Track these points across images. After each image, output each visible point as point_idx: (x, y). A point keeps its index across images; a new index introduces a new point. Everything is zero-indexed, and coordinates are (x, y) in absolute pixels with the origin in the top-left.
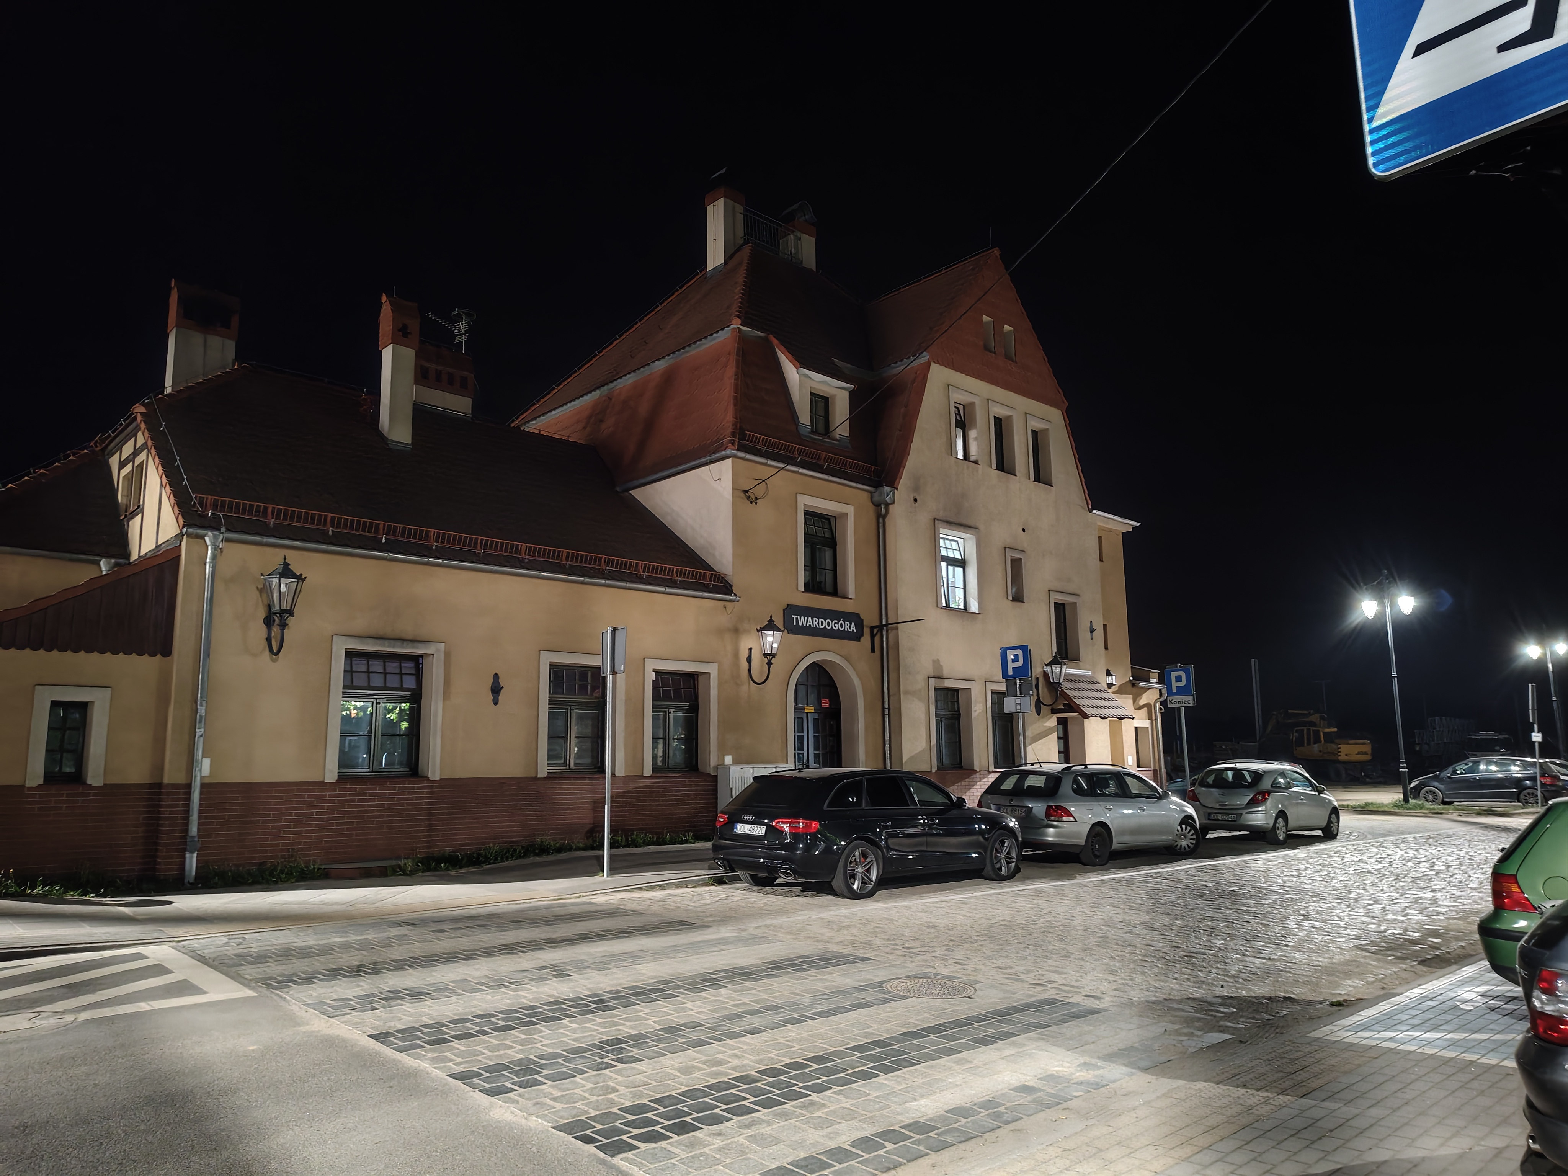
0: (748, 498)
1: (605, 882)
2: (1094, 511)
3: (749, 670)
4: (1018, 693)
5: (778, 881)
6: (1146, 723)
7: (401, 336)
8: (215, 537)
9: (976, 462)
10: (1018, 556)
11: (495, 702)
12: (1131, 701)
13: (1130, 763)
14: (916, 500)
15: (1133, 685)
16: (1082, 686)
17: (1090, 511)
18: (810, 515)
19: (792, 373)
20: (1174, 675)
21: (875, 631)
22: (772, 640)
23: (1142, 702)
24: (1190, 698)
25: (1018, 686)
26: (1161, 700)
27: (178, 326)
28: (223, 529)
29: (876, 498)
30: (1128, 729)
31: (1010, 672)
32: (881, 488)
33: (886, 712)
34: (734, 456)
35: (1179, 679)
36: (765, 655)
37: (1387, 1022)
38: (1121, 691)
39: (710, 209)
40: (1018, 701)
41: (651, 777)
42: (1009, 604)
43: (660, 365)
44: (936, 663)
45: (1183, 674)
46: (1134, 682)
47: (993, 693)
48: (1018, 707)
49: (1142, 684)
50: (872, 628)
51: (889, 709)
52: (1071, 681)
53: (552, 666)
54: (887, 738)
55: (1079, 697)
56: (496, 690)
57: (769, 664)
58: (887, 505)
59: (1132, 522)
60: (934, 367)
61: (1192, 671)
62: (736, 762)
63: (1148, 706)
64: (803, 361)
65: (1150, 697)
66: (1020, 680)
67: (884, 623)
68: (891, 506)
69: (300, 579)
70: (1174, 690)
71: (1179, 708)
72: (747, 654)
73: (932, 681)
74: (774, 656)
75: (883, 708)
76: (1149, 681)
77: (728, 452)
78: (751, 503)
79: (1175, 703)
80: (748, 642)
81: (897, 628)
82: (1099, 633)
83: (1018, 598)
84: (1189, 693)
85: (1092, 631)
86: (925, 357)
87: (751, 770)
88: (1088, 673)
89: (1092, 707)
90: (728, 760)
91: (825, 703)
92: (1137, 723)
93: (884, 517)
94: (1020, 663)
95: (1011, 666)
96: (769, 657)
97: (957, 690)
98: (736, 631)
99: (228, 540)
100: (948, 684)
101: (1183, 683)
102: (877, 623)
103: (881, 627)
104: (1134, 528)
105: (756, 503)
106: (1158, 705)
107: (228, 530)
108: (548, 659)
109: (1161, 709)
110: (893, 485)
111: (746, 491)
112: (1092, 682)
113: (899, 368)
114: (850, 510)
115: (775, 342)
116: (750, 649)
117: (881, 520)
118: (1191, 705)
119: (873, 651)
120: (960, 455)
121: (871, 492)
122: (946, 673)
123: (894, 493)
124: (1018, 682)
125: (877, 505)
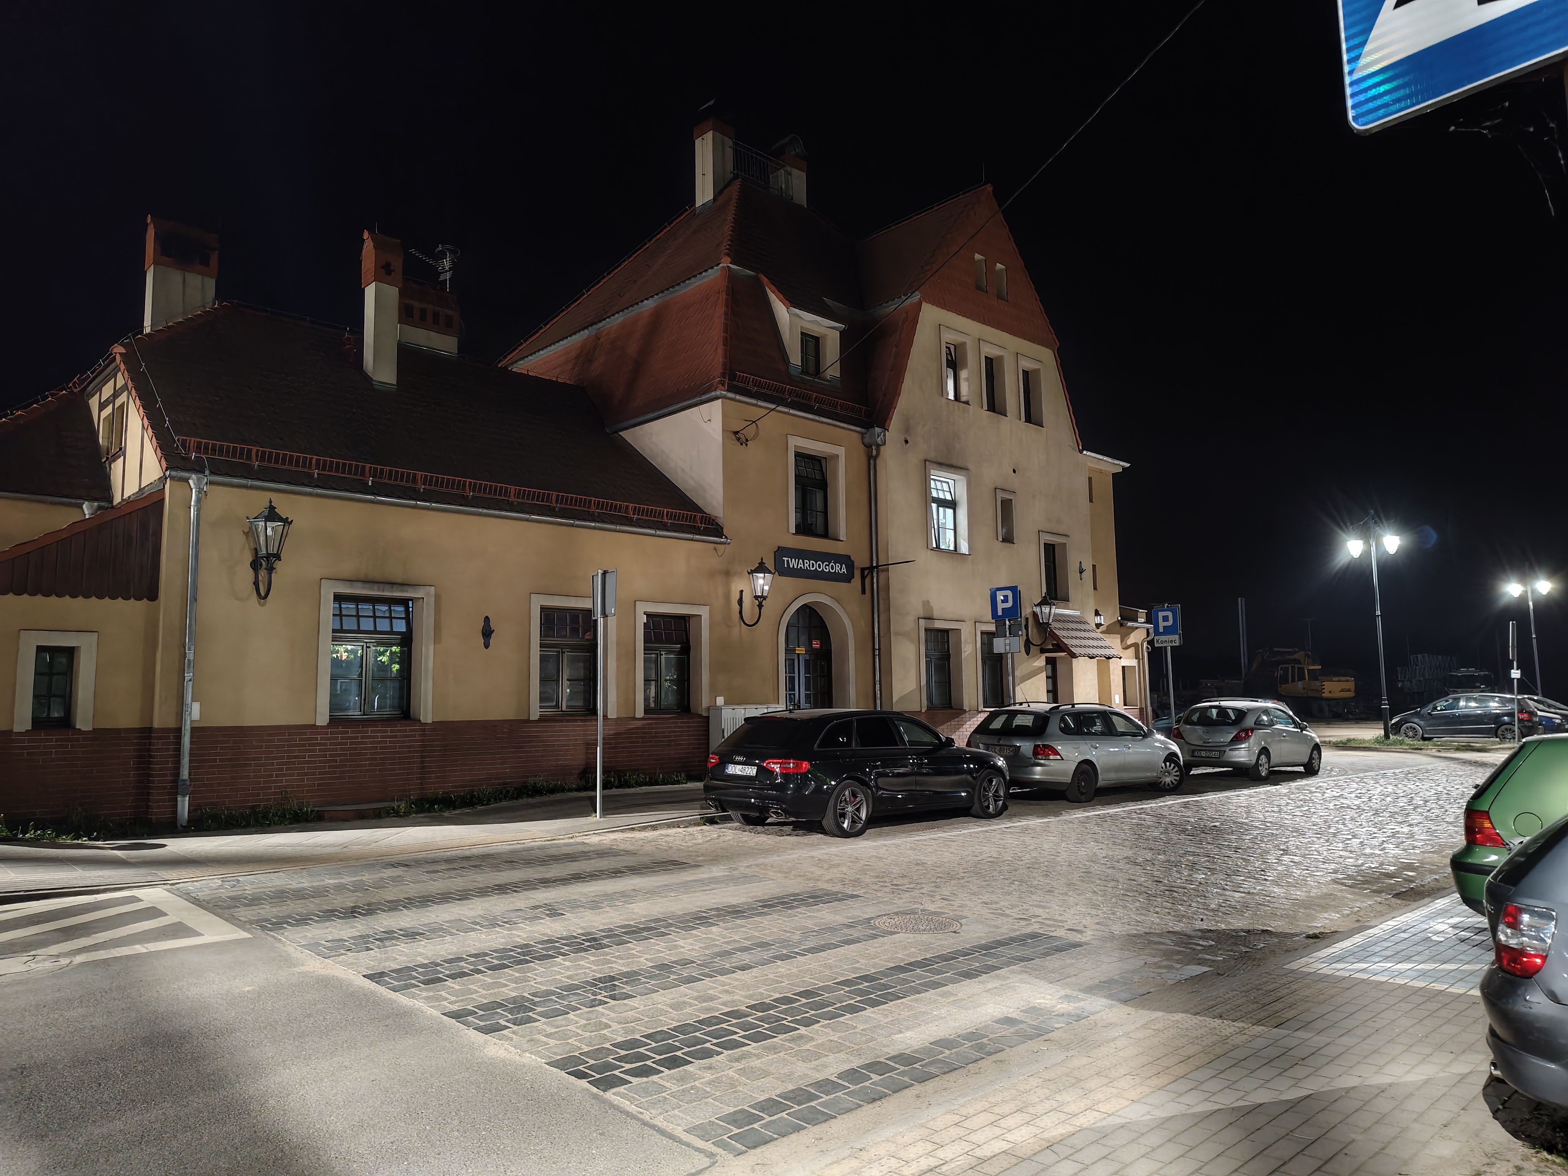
0: (738, 439)
1: (598, 822)
2: (1085, 452)
3: (741, 612)
4: (1008, 633)
5: (769, 820)
6: (1133, 663)
7: (384, 273)
8: (199, 479)
9: (967, 403)
10: (1008, 496)
11: (487, 646)
12: (1119, 641)
13: (1117, 701)
14: (906, 442)
15: (1121, 625)
16: (1071, 625)
17: (1081, 452)
18: (801, 457)
19: (782, 311)
20: (1161, 614)
21: (866, 572)
22: (762, 582)
23: (1129, 642)
24: (1176, 637)
25: (1007, 627)
26: (1148, 639)
27: (156, 263)
28: (207, 472)
29: (867, 440)
30: (1115, 668)
31: (1000, 613)
32: (871, 430)
33: (877, 652)
34: (725, 397)
35: (1165, 619)
36: (756, 597)
37: (1363, 953)
38: (1109, 631)
39: (698, 143)
40: (1007, 641)
41: (643, 719)
42: (999, 545)
43: (649, 304)
44: (926, 604)
45: (1170, 614)
46: (1122, 622)
47: (982, 633)
48: (1008, 648)
49: (1130, 624)
50: (863, 570)
51: (879, 649)
52: (1059, 621)
53: (543, 609)
54: (877, 678)
55: (1068, 637)
56: (487, 633)
57: (760, 606)
58: (878, 446)
59: (1122, 463)
60: (925, 307)
61: (1179, 612)
62: (727, 703)
63: (1135, 645)
64: (794, 300)
65: (1138, 636)
66: (1009, 621)
67: (874, 565)
68: (882, 448)
69: (286, 522)
70: (1161, 630)
71: (1166, 647)
72: (738, 597)
73: (922, 622)
74: (765, 598)
75: (874, 649)
76: (1136, 621)
77: (718, 393)
78: (742, 444)
79: (1162, 642)
80: (738, 585)
81: (888, 570)
82: (1088, 574)
83: (1008, 539)
84: (1175, 633)
85: (1081, 571)
86: (917, 296)
87: (743, 711)
88: (1078, 613)
89: (1081, 646)
90: (720, 701)
91: (816, 645)
92: (1125, 662)
93: (875, 458)
94: (1010, 604)
95: (1000, 606)
96: (760, 600)
97: (946, 631)
98: (728, 574)
99: (212, 483)
100: (938, 625)
101: (1170, 623)
102: (868, 565)
103: (871, 569)
104: (1124, 468)
105: (746, 445)
106: (1145, 644)
107: (212, 473)
108: (538, 602)
109: (1148, 648)
110: (884, 426)
111: (736, 433)
112: (1080, 622)
113: (890, 308)
114: (841, 451)
115: (765, 280)
116: (742, 592)
117: (872, 462)
118: (1177, 644)
119: (863, 592)
120: (951, 396)
121: (862, 434)
122: (936, 614)
123: (884, 435)
124: (1007, 623)
125: (868, 447)
